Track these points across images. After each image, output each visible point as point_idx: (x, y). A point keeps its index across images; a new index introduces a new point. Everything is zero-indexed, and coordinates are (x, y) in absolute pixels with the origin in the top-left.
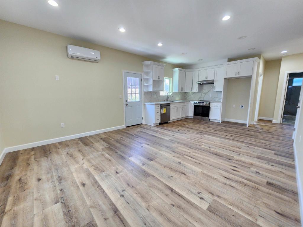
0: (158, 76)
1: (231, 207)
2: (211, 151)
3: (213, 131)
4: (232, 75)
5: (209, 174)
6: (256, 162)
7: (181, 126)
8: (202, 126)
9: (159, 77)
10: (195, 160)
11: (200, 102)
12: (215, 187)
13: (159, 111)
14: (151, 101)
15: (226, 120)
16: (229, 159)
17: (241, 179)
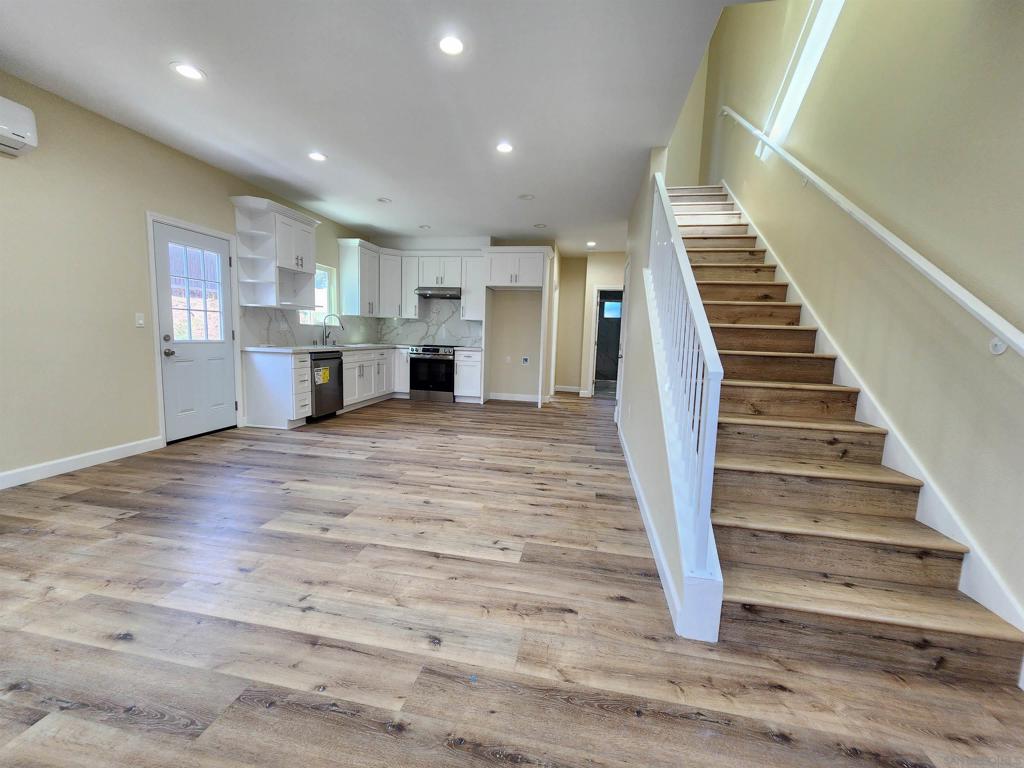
0: (294, 257)
1: (557, 544)
2: (488, 466)
3: (473, 425)
4: (502, 281)
5: (502, 507)
6: (573, 468)
7: (382, 421)
8: (442, 415)
9: (300, 261)
10: (457, 490)
11: (428, 350)
12: (520, 524)
13: (308, 377)
14: (268, 342)
15: (493, 397)
16: (528, 473)
17: (558, 501)
